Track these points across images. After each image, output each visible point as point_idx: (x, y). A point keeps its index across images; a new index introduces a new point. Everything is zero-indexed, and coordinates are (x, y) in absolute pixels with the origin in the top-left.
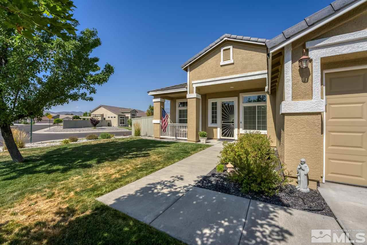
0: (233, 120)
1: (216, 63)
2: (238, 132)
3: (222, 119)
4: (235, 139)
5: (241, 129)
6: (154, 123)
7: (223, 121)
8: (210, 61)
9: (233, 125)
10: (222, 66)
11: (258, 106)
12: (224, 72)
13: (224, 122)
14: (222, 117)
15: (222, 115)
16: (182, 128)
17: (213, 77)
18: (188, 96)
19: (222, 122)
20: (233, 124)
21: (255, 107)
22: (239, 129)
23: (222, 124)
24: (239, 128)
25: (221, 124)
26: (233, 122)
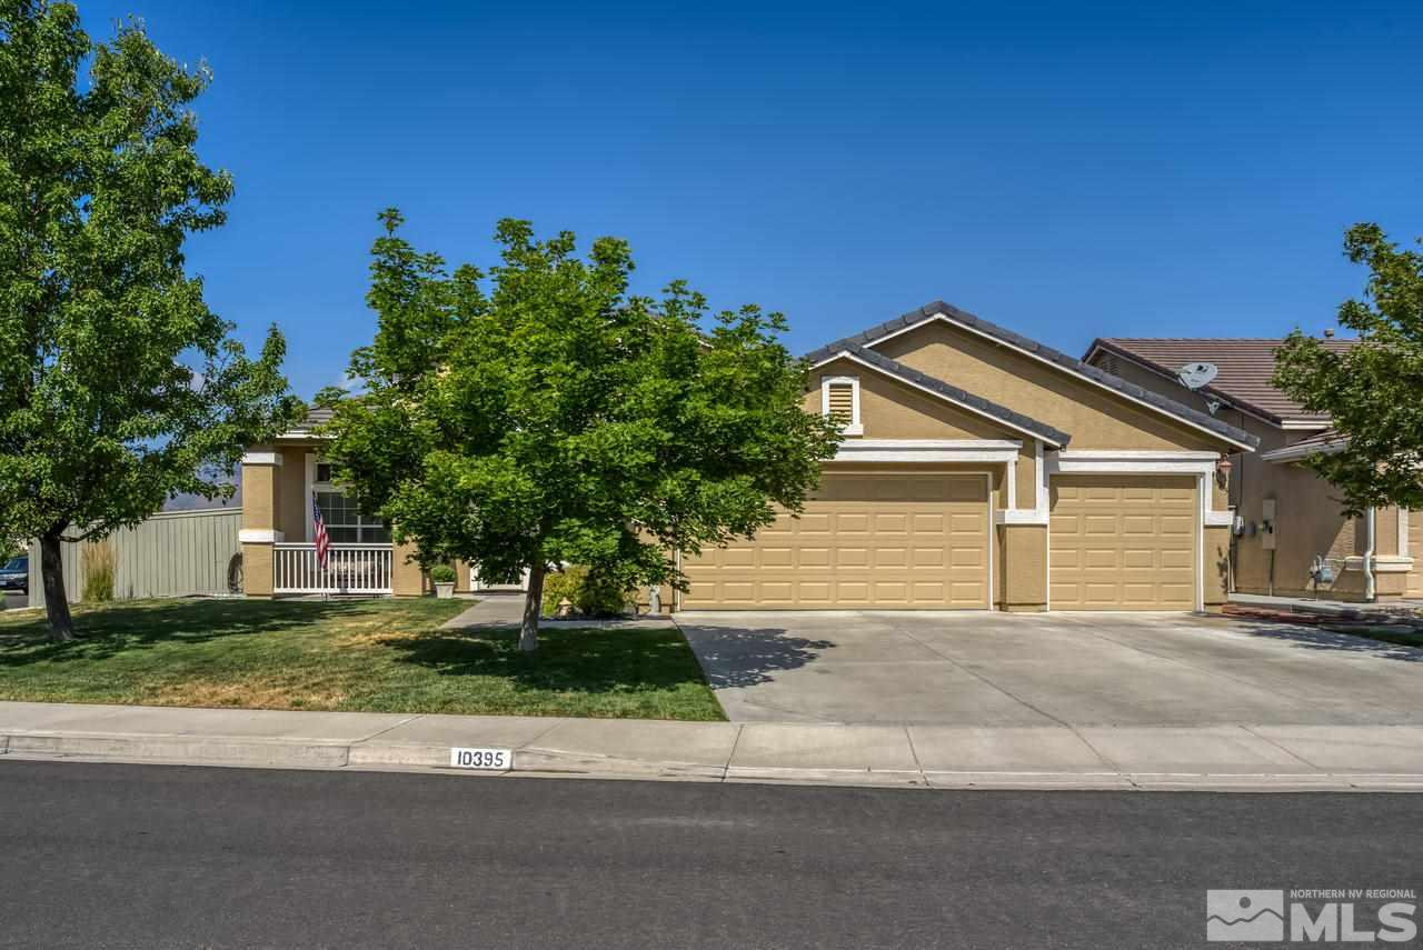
6: (245, 543)
16: (359, 559)
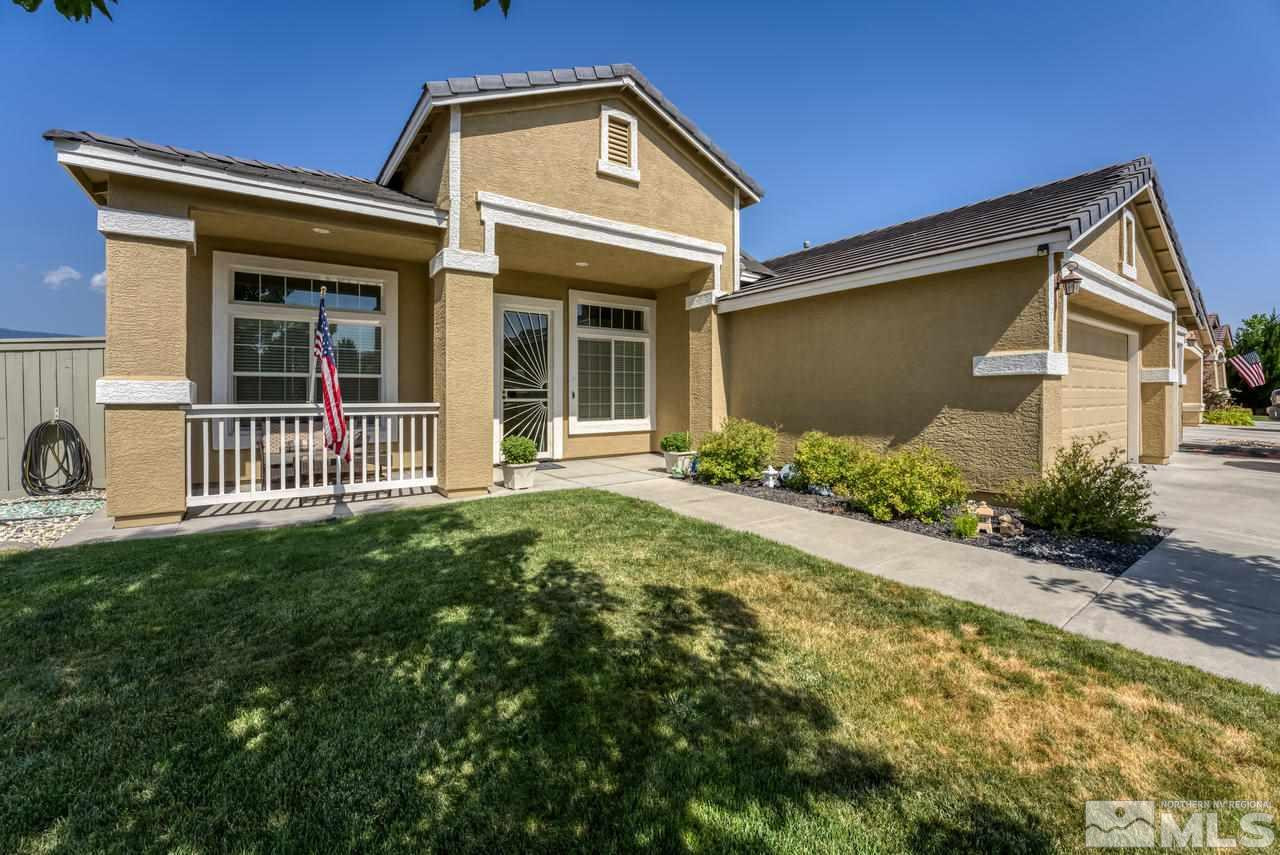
0: (545, 386)
1: (582, 154)
2: (566, 428)
3: (505, 383)
4: (555, 458)
5: (573, 419)
6: (109, 407)
7: (507, 390)
8: (556, 131)
9: (545, 404)
10: (601, 175)
11: (616, 342)
12: (606, 202)
13: (512, 395)
14: (505, 371)
15: (505, 365)
17: (568, 207)
18: (452, 256)
19: (506, 395)
20: (544, 400)
21: (607, 344)
22: (568, 419)
23: (507, 400)
24: (566, 416)
25: (502, 401)
26: (544, 395)
